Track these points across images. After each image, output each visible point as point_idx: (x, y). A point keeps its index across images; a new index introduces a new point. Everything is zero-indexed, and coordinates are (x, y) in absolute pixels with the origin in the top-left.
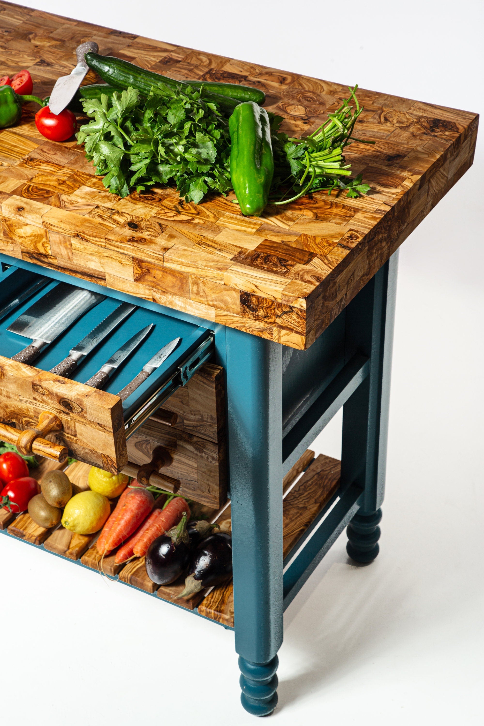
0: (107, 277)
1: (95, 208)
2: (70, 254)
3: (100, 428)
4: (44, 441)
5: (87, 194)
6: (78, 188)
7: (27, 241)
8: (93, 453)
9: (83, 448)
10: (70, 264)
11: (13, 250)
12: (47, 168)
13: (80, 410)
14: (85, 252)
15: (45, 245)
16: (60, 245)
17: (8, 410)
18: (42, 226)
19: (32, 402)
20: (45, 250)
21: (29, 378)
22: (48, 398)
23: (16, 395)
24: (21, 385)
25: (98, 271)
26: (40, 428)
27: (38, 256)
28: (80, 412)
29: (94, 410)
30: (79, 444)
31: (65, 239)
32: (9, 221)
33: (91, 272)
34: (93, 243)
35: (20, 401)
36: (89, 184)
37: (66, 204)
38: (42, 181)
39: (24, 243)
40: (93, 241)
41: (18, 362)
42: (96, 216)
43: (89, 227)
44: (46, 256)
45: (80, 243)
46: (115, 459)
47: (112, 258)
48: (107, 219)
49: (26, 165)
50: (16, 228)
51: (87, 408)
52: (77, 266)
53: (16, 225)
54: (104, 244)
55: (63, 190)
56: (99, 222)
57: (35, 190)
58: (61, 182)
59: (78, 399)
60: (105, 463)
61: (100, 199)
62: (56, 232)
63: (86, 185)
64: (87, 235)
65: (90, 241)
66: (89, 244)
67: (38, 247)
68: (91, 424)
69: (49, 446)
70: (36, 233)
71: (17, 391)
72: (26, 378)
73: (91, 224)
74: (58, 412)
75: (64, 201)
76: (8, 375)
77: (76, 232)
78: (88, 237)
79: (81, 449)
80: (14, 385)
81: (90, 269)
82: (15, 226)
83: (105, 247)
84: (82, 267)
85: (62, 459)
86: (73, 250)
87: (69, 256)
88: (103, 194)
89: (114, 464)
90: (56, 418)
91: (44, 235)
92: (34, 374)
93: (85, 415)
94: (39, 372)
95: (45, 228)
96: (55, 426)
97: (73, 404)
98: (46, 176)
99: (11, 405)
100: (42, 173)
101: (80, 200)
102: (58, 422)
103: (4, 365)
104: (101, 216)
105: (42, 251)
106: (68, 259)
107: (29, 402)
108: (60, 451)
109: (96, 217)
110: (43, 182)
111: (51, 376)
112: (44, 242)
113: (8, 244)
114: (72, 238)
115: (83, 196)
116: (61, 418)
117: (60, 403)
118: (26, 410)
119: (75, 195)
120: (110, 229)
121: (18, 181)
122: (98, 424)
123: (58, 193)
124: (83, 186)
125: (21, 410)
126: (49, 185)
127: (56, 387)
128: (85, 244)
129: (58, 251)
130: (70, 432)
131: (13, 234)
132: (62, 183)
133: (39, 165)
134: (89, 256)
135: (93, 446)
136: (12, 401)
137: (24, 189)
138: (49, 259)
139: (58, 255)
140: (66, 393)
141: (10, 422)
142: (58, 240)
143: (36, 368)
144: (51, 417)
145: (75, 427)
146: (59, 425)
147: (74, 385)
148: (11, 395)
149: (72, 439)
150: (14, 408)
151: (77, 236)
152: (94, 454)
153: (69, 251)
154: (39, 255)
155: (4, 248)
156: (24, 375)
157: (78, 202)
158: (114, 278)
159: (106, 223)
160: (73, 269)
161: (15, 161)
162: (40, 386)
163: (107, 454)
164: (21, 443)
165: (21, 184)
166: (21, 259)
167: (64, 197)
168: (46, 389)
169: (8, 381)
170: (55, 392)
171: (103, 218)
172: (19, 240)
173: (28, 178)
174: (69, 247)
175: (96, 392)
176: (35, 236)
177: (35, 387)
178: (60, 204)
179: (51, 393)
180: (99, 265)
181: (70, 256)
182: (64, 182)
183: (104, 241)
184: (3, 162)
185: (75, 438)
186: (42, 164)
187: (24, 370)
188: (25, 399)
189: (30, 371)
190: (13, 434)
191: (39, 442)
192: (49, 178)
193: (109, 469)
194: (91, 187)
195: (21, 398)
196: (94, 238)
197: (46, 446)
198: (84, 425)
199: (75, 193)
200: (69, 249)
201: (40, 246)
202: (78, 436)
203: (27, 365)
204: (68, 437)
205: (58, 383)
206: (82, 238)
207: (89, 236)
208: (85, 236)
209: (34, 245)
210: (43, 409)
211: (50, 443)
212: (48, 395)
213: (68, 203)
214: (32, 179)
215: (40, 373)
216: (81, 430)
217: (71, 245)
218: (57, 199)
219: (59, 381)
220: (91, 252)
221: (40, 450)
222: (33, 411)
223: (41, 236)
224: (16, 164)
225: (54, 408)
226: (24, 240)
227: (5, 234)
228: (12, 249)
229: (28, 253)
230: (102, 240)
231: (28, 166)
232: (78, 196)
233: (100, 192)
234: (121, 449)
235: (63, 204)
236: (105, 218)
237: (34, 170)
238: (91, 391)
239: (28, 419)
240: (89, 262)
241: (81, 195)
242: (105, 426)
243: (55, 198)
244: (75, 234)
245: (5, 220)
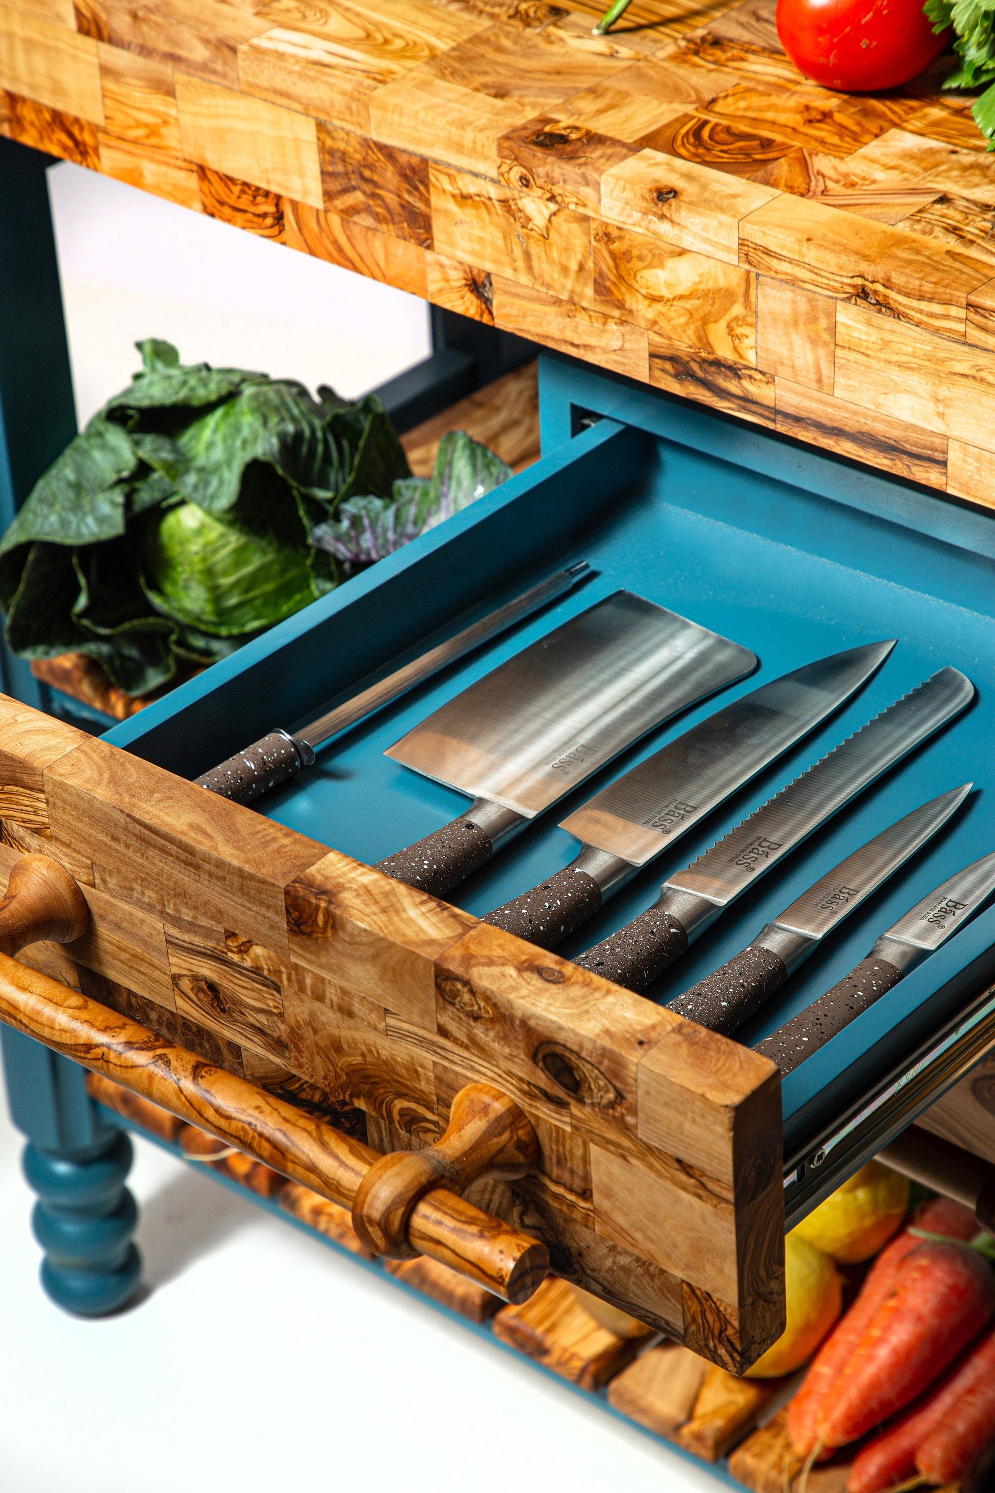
0: (954, 457)
1: (936, 202)
2: (824, 365)
3: (683, 1178)
4: (462, 1205)
5: (908, 156)
6: (877, 136)
7: (673, 314)
8: (647, 1271)
9: (613, 1249)
10: (821, 402)
11: (622, 349)
12: (770, 70)
13: (611, 1096)
14: (883, 356)
15: (739, 331)
16: (791, 330)
17: (342, 1062)
18: (734, 259)
19: (433, 1043)
20: (735, 349)
21: (428, 949)
22: (492, 1034)
23: (375, 1008)
24: (394, 970)
25: (922, 431)
26: (449, 1152)
27: (705, 371)
28: (612, 1105)
29: (666, 1104)
30: (597, 1228)
31: (813, 307)
32: (621, 238)
33: (896, 433)
34: (917, 325)
35: (387, 1032)
36: (918, 125)
37: (830, 185)
38: (746, 109)
39: (663, 323)
40: (918, 316)
41: (393, 882)
42: (937, 229)
43: (910, 262)
44: (734, 371)
45: (870, 324)
46: (736, 1313)
47: (982, 380)
48: (979, 241)
49: (696, 59)
50: (641, 264)
51: (640, 1092)
52: (846, 410)
53: (645, 252)
54: (961, 327)
55: (822, 142)
56: (948, 247)
57: (723, 136)
58: (815, 115)
59: (605, 1053)
60: (694, 1320)
61: (955, 173)
62: (786, 282)
63: (904, 129)
64: (899, 292)
65: (906, 316)
66: (902, 326)
67: (712, 339)
68: (652, 1160)
69: (474, 1229)
70: (711, 285)
71: (379, 991)
72: (417, 945)
73: (918, 252)
74: (525, 1093)
75: (824, 176)
76: (349, 928)
77: (859, 281)
78: (901, 299)
79: (602, 1250)
80: (369, 967)
81: (891, 422)
82: (640, 258)
83: (963, 340)
84: (865, 416)
85: (523, 1288)
86: (838, 350)
87: (818, 370)
88: (968, 158)
89: (730, 1331)
90: (515, 1115)
91: (741, 291)
92: (449, 933)
93: (629, 1119)
94: (467, 928)
95: (747, 267)
96: (510, 1147)
97: (586, 1068)
98: (763, 94)
99: (354, 1044)
100: (752, 85)
101: (880, 175)
102: (521, 1132)
103: (341, 887)
104: (954, 230)
105: (724, 352)
106: (814, 385)
107: (422, 1042)
108: (518, 1255)
109: (938, 231)
110: (750, 114)
111: (513, 949)
112: (736, 318)
113: (605, 324)
114: (839, 303)
115: (892, 164)
116: (537, 1118)
117: (534, 1057)
118: (407, 1069)
119: (865, 158)
120: (986, 271)
121: (665, 107)
122: (679, 1161)
123: (801, 149)
124: (893, 132)
125: (388, 1065)
126: (773, 123)
127: (524, 992)
128: (888, 326)
129: (784, 352)
130: (566, 1177)
131: (630, 287)
132: (819, 117)
133: (742, 59)
134: (895, 374)
135: (650, 1247)
136: (357, 1029)
137: (684, 130)
138: (745, 383)
139: (780, 368)
140: (563, 1022)
141: (347, 1108)
142: (787, 310)
143: (457, 911)
144: (498, 1107)
145: (586, 1160)
146: (527, 1145)
147: (597, 995)
148: (356, 1007)
149: (572, 1206)
150: (363, 1055)
151: (863, 294)
152: (652, 1277)
153: (822, 352)
154: (713, 369)
155: (591, 341)
156: (409, 932)
157: (874, 182)
158: (978, 459)
159: (973, 252)
160: (828, 423)
161: (659, 45)
162: (466, 983)
163: (706, 1288)
164: (371, 1206)
165: (673, 116)
166: (646, 380)
167: (822, 163)
168: (487, 999)
169: (349, 950)
170: (519, 1014)
171: (962, 237)
172: (645, 311)
173: (699, 100)
174: (826, 337)
175: (679, 1029)
176: (706, 294)
177: (448, 986)
178: (809, 184)
179: (503, 1016)
180: (931, 406)
181: (826, 371)
182: (826, 116)
183: (962, 313)
184: (617, 47)
185: (582, 1204)
186: (751, 57)
187: (413, 913)
188: (406, 1026)
189: (434, 920)
190: (342, 1163)
191: (437, 1208)
192: (774, 100)
193: (707, 1346)
194: (922, 135)
195: (391, 1021)
196: (924, 305)
197: (466, 1227)
198: (623, 1157)
199: (863, 151)
200: (826, 344)
201: (718, 334)
202: (596, 1197)
203: (425, 897)
204: (556, 1196)
205: (537, 981)
206: (878, 303)
207: (907, 295)
208: (893, 295)
209: (697, 331)
210: (469, 1074)
211: (482, 1216)
212: (492, 1020)
213: (837, 182)
214: (714, 101)
215: (472, 932)
216: (610, 1175)
217: (832, 329)
218: (797, 169)
219: (540, 971)
220: (905, 359)
221: (438, 1242)
222: (431, 1075)
223: (728, 295)
224: (661, 54)
225: (510, 1073)
226: (663, 310)
227: (602, 289)
228: (617, 344)
229: (673, 359)
230: (954, 311)
231: (701, 62)
232: (873, 161)
233: (954, 152)
234: (762, 1273)
235: (817, 185)
236: (970, 236)
237: (722, 76)
238: (661, 1023)
239: (413, 1105)
240: (891, 397)
241: (884, 160)
242: (703, 1174)
243: (790, 165)
244: (854, 286)
245: (607, 234)
